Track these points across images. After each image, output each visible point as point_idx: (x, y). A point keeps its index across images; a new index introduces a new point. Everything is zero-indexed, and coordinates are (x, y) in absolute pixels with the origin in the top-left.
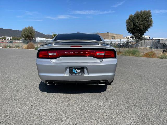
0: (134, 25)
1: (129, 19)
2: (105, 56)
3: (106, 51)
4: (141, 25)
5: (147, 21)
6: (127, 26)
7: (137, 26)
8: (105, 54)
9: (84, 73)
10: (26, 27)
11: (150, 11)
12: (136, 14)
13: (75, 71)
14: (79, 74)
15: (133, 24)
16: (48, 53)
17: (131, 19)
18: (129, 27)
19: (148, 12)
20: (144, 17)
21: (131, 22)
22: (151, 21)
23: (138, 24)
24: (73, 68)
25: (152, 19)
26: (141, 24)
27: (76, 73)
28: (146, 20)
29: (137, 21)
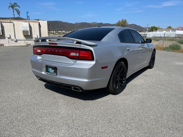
2: (80, 56)
3: (80, 51)
8: (79, 55)
9: (57, 74)
10: (119, 21)
13: (50, 70)
14: (53, 74)
16: (37, 49)
24: (49, 66)
27: (50, 73)
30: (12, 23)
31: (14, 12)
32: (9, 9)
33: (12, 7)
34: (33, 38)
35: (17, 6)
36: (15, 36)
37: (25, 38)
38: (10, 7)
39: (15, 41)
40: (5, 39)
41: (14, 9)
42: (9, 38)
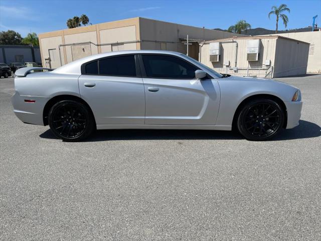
30: (235, 42)
31: (277, 21)
32: (269, 16)
33: (277, 12)
34: (263, 66)
35: (286, 9)
36: (236, 63)
37: (249, 66)
38: (271, 12)
39: (235, 71)
40: (222, 67)
41: (279, 15)
42: (227, 66)
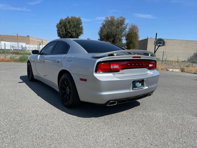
0: (66, 31)
1: (60, 23)
4: (73, 32)
5: (79, 29)
6: (57, 30)
7: (69, 32)
9: (144, 86)
11: (81, 19)
12: (67, 19)
13: (138, 84)
14: (141, 88)
15: (64, 30)
16: (110, 65)
17: (63, 24)
18: (61, 33)
19: (79, 18)
20: (76, 24)
21: (63, 27)
22: (82, 29)
23: (70, 30)
24: (136, 81)
25: (83, 27)
26: (72, 30)
27: (138, 87)
28: (77, 27)
29: (68, 27)
